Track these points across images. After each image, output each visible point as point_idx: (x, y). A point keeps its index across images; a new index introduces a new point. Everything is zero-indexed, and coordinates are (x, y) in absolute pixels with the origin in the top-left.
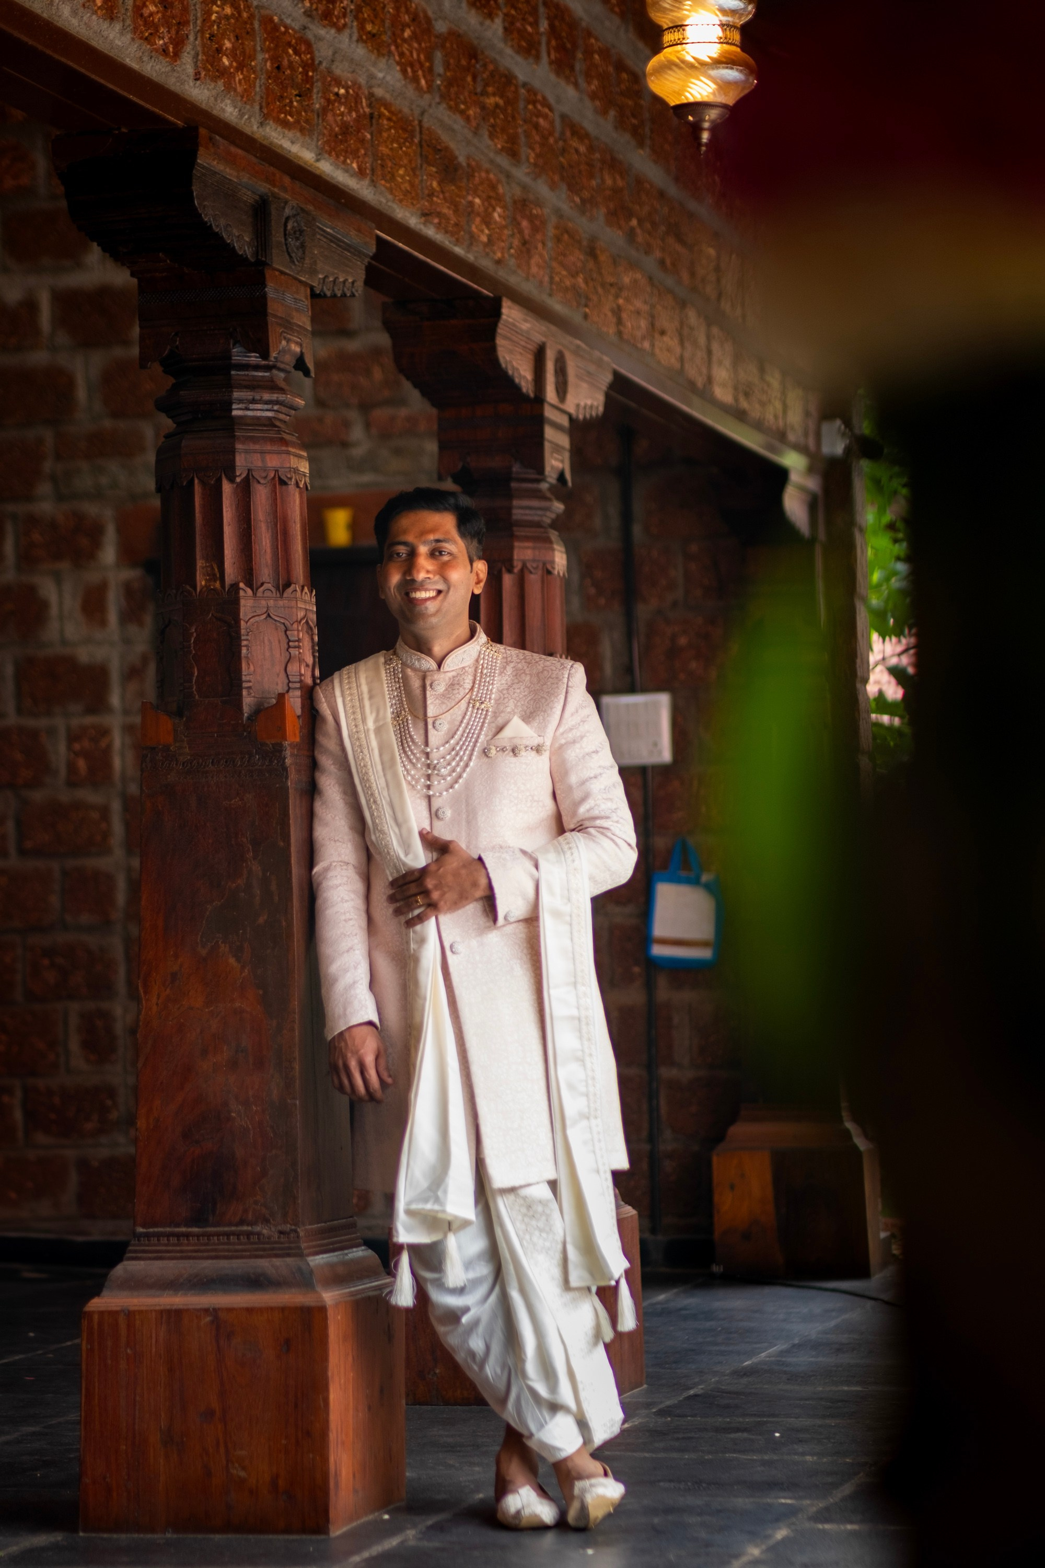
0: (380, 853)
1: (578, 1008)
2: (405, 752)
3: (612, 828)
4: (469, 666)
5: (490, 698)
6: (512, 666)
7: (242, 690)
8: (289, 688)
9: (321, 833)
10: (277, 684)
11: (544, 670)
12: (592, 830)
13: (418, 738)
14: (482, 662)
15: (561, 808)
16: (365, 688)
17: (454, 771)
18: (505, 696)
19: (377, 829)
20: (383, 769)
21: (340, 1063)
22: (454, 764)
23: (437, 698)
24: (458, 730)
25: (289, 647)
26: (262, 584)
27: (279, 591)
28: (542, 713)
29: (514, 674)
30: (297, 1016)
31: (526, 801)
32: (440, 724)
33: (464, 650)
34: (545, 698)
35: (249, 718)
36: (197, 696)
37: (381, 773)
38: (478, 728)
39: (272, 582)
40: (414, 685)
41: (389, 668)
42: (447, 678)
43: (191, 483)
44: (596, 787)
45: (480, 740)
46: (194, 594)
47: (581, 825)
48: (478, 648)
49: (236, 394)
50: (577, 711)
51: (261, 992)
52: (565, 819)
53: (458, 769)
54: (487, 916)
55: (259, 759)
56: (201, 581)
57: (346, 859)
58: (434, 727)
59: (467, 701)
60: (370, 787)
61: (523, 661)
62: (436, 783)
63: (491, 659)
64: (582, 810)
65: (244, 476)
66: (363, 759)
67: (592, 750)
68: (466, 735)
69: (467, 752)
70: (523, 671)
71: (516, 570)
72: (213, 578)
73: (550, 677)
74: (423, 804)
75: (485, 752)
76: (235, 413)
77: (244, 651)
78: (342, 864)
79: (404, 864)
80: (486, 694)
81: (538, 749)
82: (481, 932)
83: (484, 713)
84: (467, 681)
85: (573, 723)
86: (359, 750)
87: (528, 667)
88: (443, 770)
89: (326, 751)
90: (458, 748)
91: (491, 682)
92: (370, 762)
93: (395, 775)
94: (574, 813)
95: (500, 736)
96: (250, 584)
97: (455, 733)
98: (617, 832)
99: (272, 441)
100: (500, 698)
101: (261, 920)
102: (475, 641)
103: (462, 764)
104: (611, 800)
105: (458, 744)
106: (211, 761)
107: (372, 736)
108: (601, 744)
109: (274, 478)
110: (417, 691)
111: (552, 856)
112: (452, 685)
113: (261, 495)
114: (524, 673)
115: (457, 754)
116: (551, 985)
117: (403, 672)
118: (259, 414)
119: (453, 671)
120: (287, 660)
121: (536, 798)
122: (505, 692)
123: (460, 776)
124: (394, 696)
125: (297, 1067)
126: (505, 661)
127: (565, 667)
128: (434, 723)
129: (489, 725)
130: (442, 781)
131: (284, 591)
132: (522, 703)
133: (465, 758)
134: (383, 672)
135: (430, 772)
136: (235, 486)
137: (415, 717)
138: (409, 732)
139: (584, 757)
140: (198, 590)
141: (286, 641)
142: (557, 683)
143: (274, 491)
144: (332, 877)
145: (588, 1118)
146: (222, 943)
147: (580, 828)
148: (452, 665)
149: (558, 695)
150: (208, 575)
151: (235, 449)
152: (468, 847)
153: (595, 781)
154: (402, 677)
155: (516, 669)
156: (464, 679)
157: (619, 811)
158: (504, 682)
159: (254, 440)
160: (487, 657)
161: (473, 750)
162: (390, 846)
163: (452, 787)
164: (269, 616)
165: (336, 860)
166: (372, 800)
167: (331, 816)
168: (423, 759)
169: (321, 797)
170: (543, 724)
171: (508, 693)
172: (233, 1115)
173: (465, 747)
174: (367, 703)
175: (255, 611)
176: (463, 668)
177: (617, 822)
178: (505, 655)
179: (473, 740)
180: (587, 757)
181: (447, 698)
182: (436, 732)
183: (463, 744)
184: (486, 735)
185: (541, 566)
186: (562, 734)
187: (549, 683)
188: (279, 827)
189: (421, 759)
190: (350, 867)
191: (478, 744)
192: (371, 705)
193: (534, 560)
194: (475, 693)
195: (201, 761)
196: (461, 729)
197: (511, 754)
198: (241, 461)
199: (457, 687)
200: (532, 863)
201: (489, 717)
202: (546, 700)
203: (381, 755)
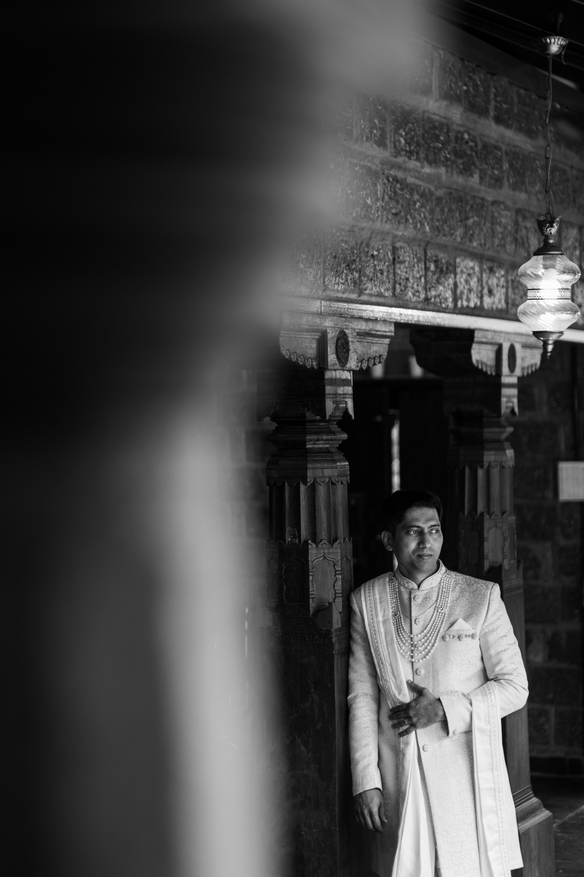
0: (384, 691)
1: (494, 783)
2: (399, 636)
3: (514, 680)
4: (435, 586)
5: (447, 606)
6: (459, 586)
7: (309, 599)
8: (336, 597)
9: (353, 676)
10: (329, 595)
11: (476, 590)
12: (502, 681)
13: (407, 628)
14: (442, 584)
15: (486, 667)
16: (377, 596)
17: (426, 648)
18: (455, 605)
19: (383, 678)
20: (387, 645)
21: (359, 811)
22: (426, 644)
23: (417, 606)
24: (428, 624)
25: (336, 574)
26: (321, 541)
27: (331, 544)
28: (475, 616)
29: (460, 591)
30: (337, 781)
31: (466, 665)
32: (419, 621)
33: (432, 578)
34: (477, 606)
35: (313, 615)
36: (285, 602)
37: (386, 647)
38: (440, 624)
39: (327, 539)
40: (405, 597)
41: (391, 585)
42: (423, 594)
43: (284, 484)
44: (505, 656)
45: (440, 631)
46: (284, 545)
47: (497, 678)
48: (441, 576)
49: (308, 438)
50: (495, 614)
51: (318, 766)
52: (488, 672)
53: (429, 648)
54: (444, 730)
55: (318, 638)
56: (288, 539)
57: (366, 692)
58: (415, 623)
59: (434, 608)
60: (379, 654)
61: (465, 583)
62: (416, 655)
63: (447, 582)
64: (497, 669)
65: (312, 481)
66: (376, 638)
67: (503, 635)
68: (433, 628)
69: (434, 638)
70: (465, 590)
71: (485, 467)
72: (294, 537)
73: (480, 594)
74: (410, 665)
75: (443, 638)
76: (308, 446)
77: (311, 578)
78: (364, 694)
79: (398, 700)
80: (444, 603)
81: (473, 636)
82: (440, 739)
83: (443, 615)
84: (434, 596)
85: (493, 620)
86: (374, 633)
87: (468, 587)
88: (420, 648)
89: (356, 631)
90: (428, 635)
91: (447, 596)
92: (379, 641)
93: (393, 649)
94: (493, 671)
95: (451, 629)
96: (314, 541)
97: (427, 627)
98: (517, 682)
99: (328, 461)
100: (452, 606)
101: (318, 727)
102: (439, 572)
103: (430, 644)
104: (514, 663)
105: (428, 633)
106: (292, 637)
107: (381, 625)
108: (508, 631)
109: (328, 482)
110: (406, 601)
111: (480, 698)
112: (426, 598)
113: (322, 491)
114: (466, 591)
115: (428, 639)
116: (479, 771)
117: (399, 588)
118: (321, 446)
119: (426, 590)
120: (335, 581)
121: (471, 663)
122: (455, 602)
123: (429, 652)
124: (393, 602)
125: (337, 810)
126: (455, 583)
127: (488, 588)
128: (415, 621)
129: (445, 622)
130: (420, 654)
131: (333, 543)
132: (464, 609)
133: (432, 641)
134: (388, 588)
135: (413, 648)
136: (307, 487)
137: (405, 616)
138: (402, 625)
139: (498, 639)
140: (287, 543)
141: (334, 571)
142: (484, 598)
143: (328, 489)
144: (358, 702)
145: (499, 845)
146: (297, 738)
147: (496, 679)
148: (426, 587)
149: (484, 605)
150: (292, 535)
151: (307, 467)
152: (433, 691)
153: (504, 653)
154: (398, 591)
155: (461, 588)
156: (432, 595)
157: (518, 669)
158: (454, 596)
159: (318, 461)
160: (445, 581)
161: (437, 636)
162: (391, 689)
163: (425, 657)
164: (325, 558)
165: (361, 692)
166: (380, 662)
167: (359, 667)
168: (409, 641)
169: (353, 656)
170: (476, 622)
171: (457, 603)
172: (303, 833)
173: (432, 635)
174: (378, 605)
175: (317, 556)
176: (432, 588)
177: (517, 676)
178: (455, 579)
179: (437, 631)
180: (500, 639)
181: (423, 606)
182: (416, 626)
183: (431, 633)
184: (444, 628)
185: (499, 464)
186: (487, 626)
187: (479, 598)
188: (328, 676)
189: (408, 641)
190: (369, 696)
191: (440, 634)
192: (381, 607)
193: (495, 461)
194: (438, 603)
195: (287, 637)
196: (430, 624)
197: (458, 639)
198: (310, 473)
199: (428, 599)
200: (468, 702)
201: (446, 617)
202: (478, 608)
203: (386, 637)
